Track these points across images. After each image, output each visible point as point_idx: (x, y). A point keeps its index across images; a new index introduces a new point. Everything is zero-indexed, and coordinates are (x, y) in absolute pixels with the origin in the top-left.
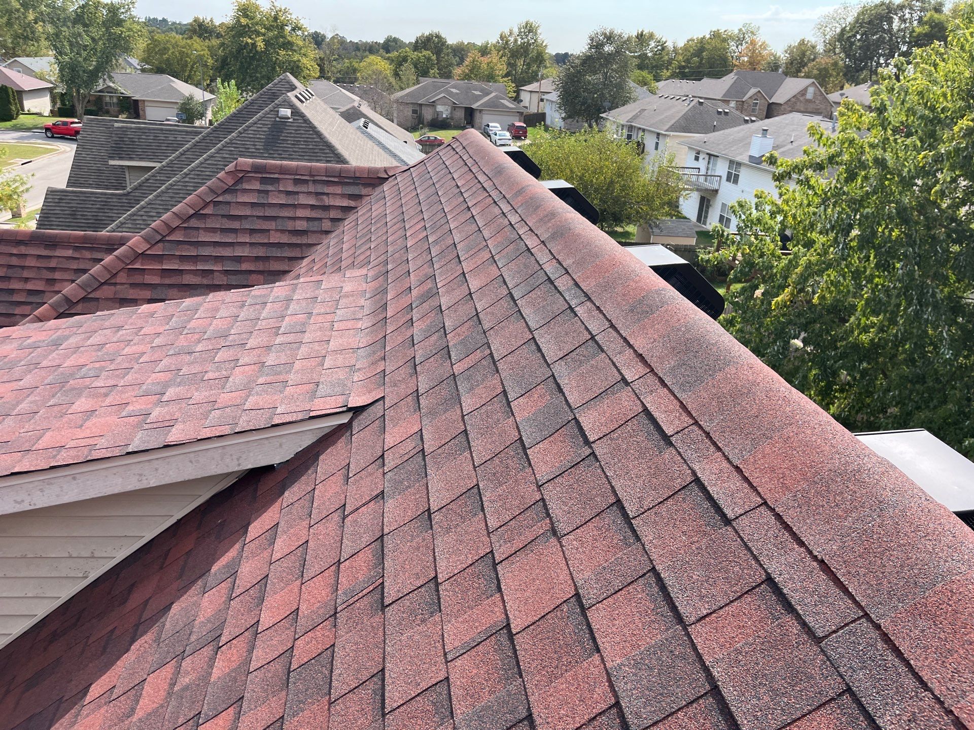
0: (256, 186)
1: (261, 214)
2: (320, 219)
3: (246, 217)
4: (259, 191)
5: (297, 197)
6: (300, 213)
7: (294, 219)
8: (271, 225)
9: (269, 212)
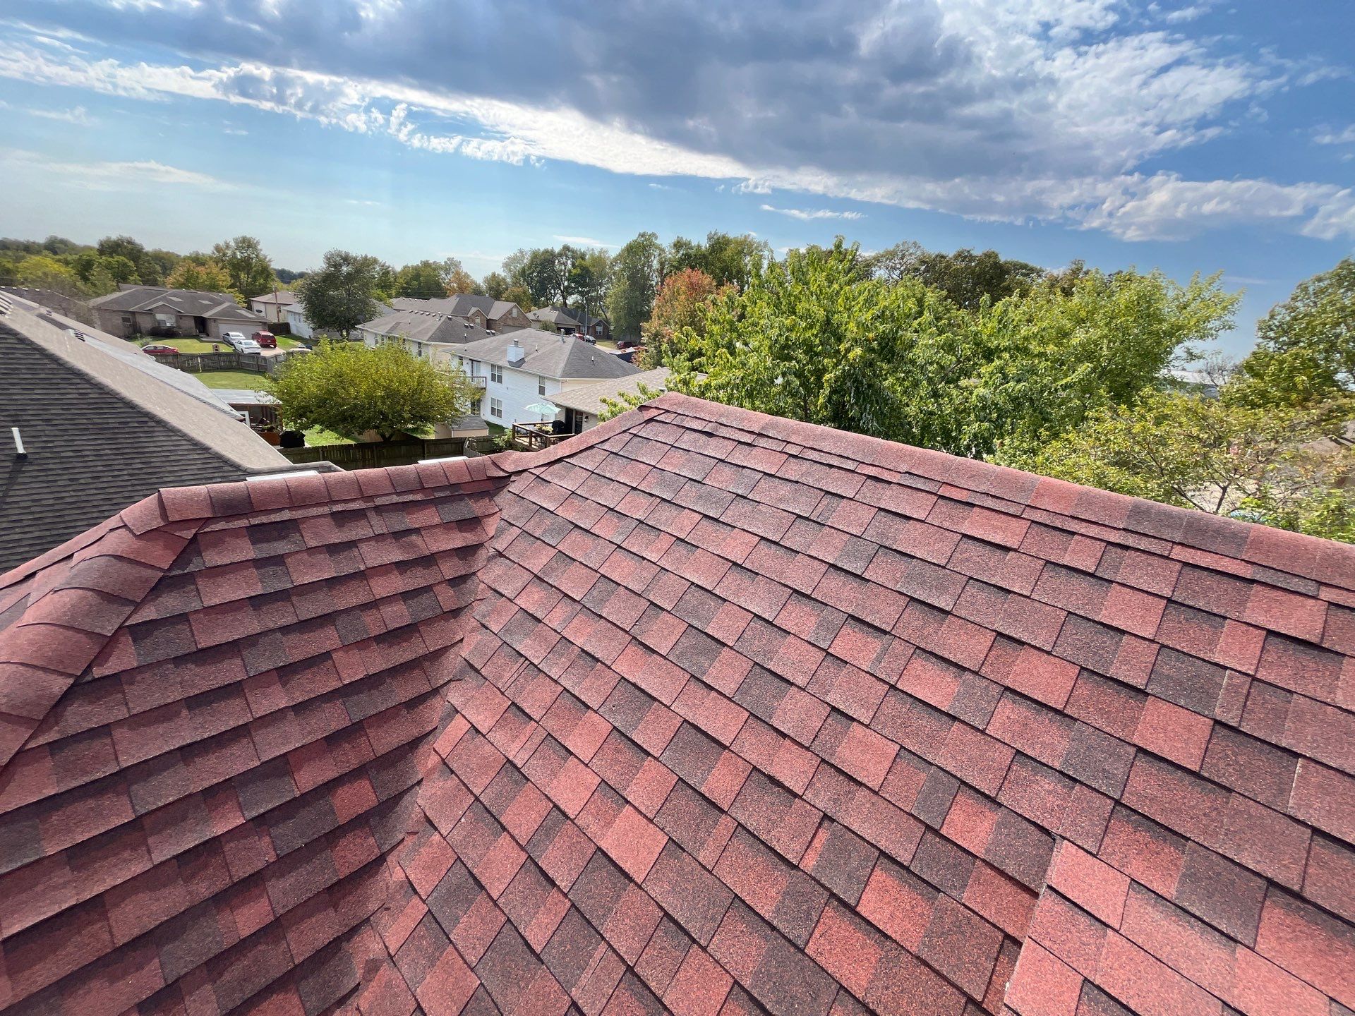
0: (246, 551)
1: (290, 620)
2: (428, 589)
3: (251, 641)
4: (258, 563)
5: (355, 552)
6: (382, 587)
7: (374, 604)
8: (327, 639)
9: (309, 609)
